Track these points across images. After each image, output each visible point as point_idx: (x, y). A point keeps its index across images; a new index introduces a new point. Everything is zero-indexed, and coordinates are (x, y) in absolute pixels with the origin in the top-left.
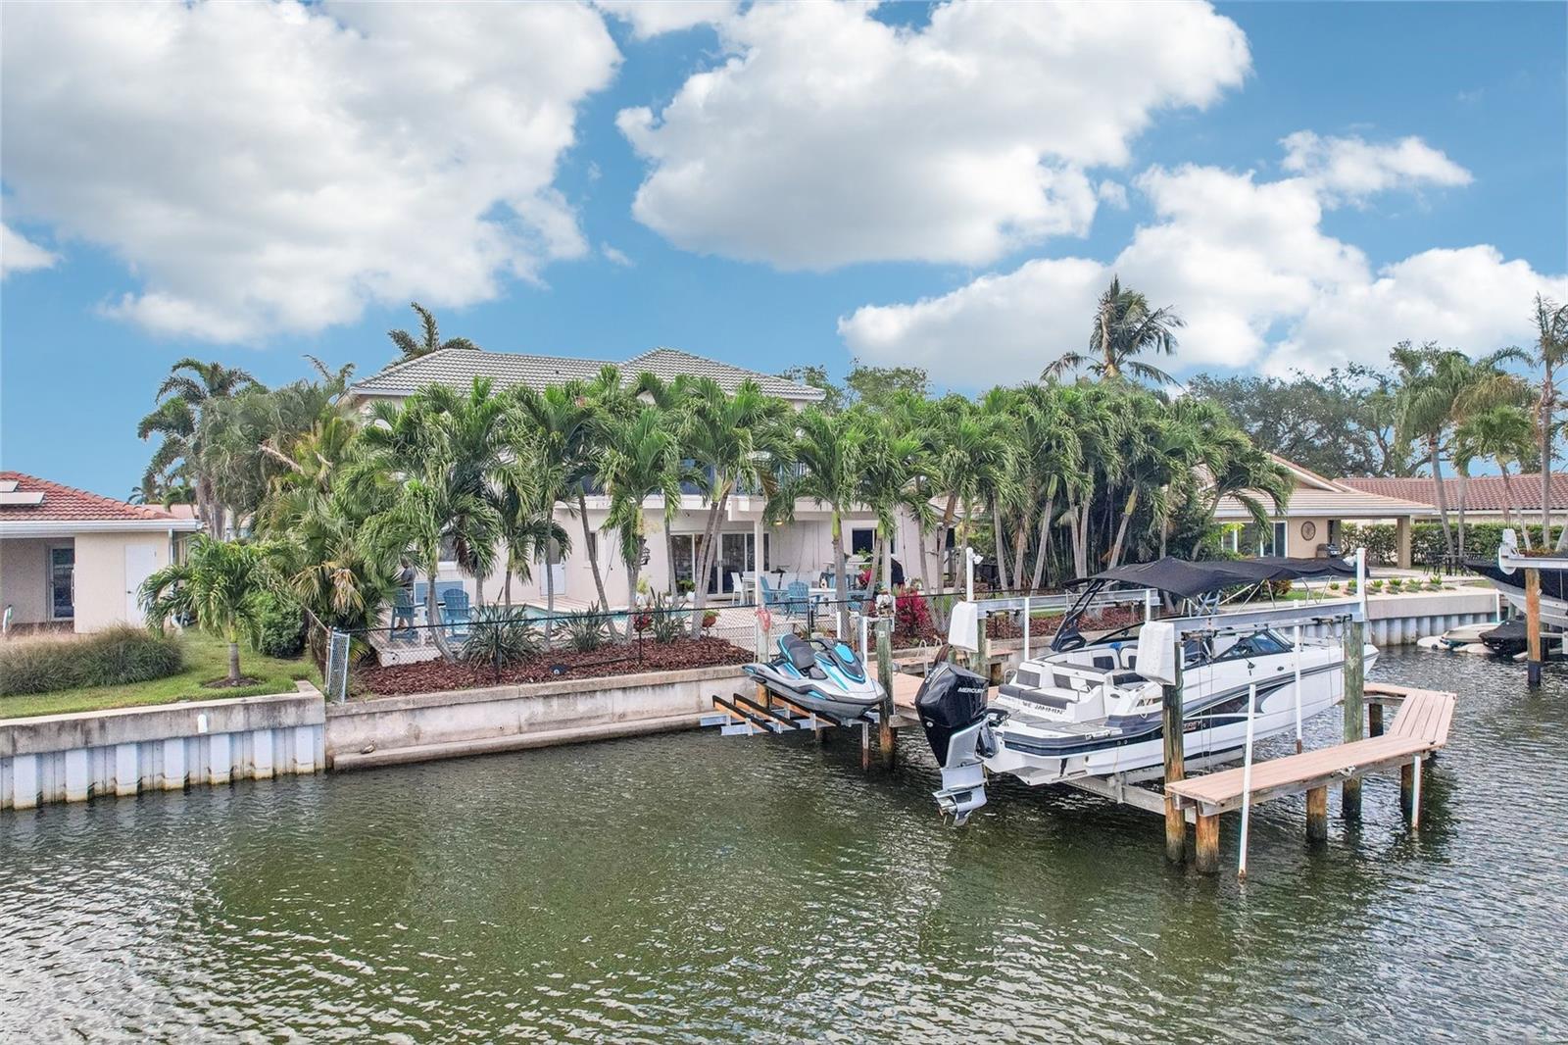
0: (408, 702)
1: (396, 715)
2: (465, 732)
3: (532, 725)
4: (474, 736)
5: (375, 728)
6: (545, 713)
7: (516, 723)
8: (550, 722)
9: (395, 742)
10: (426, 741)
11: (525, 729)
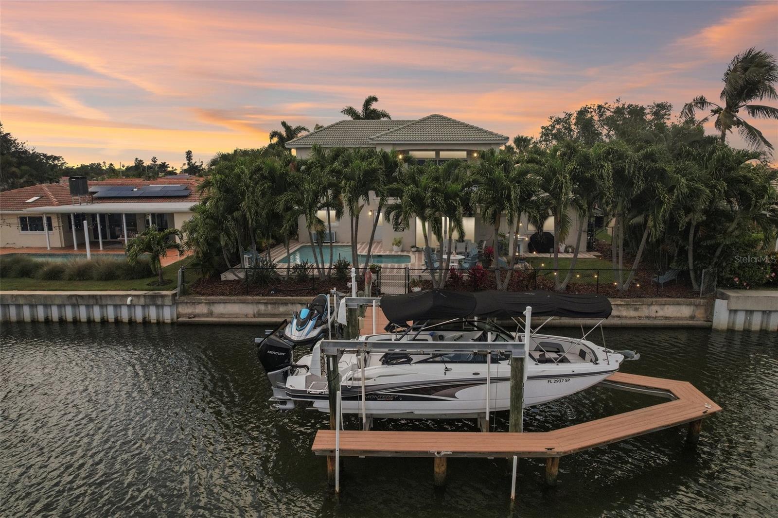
0: (206, 300)
1: (202, 305)
2: (231, 314)
3: (260, 315)
4: (235, 316)
5: (195, 308)
6: (265, 310)
7: (253, 313)
8: (267, 314)
9: (203, 315)
10: (216, 315)
11: (257, 316)
